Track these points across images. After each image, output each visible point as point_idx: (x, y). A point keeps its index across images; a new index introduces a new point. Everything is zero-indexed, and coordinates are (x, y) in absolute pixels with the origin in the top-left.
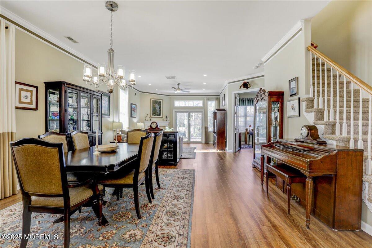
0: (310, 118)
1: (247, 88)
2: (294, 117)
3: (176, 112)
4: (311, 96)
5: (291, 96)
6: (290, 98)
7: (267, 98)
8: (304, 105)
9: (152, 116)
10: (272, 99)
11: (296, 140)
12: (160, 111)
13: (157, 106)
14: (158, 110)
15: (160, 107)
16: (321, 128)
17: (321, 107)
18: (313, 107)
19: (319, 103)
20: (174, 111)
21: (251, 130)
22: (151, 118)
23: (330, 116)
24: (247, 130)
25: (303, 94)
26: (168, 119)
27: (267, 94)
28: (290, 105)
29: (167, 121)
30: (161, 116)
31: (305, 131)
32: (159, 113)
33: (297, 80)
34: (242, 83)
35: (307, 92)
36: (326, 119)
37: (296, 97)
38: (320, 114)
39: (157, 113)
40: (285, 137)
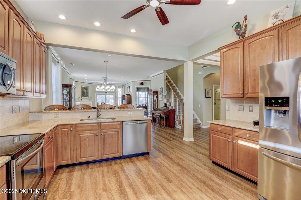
0: (165, 101)
1: (142, 85)
2: (161, 100)
3: (97, 95)
4: (166, 94)
5: (160, 93)
6: (160, 94)
7: (153, 93)
8: (164, 97)
9: (82, 97)
10: (155, 94)
11: (162, 108)
12: (87, 94)
13: (85, 91)
14: (86, 93)
15: (87, 91)
16: (168, 104)
17: (168, 98)
18: (166, 98)
19: (168, 97)
20: (96, 93)
21: (141, 105)
22: (82, 99)
23: (170, 101)
24: (139, 105)
25: (163, 93)
26: (92, 99)
27: (153, 92)
28: (160, 96)
29: (91, 100)
30: (88, 97)
31: (164, 105)
32: (86, 95)
33: (162, 88)
34: (140, 82)
35: (165, 93)
36: (169, 102)
37: (162, 94)
38: (168, 100)
39: (85, 96)
40: (159, 107)
